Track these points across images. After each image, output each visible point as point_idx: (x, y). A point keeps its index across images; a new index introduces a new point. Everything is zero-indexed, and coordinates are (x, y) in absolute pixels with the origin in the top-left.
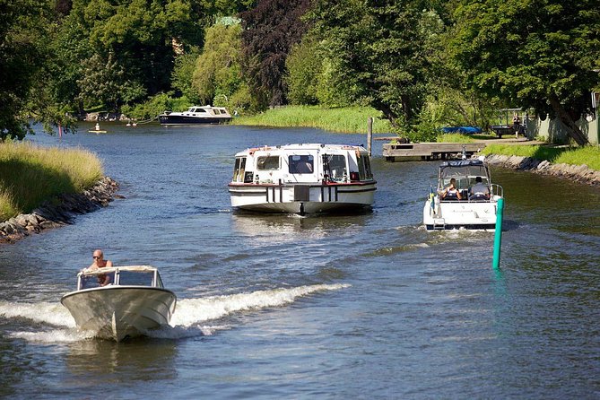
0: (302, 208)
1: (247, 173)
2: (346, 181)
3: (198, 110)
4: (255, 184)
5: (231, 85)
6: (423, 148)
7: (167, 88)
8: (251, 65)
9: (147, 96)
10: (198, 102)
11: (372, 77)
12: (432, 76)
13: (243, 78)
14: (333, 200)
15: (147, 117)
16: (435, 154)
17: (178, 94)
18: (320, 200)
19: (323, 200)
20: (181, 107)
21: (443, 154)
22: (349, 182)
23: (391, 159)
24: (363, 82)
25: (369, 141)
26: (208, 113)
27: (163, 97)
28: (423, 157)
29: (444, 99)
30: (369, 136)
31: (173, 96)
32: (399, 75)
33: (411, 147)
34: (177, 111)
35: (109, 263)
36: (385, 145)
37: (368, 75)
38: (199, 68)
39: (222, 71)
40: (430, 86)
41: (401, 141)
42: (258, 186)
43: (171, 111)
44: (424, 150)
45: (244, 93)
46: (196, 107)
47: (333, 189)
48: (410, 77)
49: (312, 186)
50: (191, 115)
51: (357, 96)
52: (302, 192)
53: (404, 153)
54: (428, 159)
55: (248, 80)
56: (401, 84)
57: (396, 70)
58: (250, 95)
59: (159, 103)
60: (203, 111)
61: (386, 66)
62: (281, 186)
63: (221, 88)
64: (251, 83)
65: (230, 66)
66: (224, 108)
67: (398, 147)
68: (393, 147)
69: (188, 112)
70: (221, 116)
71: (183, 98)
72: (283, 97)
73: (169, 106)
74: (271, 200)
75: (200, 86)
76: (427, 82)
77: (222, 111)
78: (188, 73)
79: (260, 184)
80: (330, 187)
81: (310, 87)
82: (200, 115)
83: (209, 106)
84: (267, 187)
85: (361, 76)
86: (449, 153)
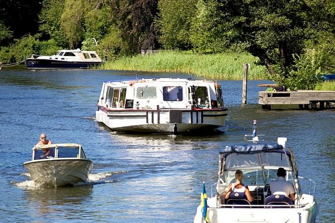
0: (175, 128)
1: (127, 100)
2: (208, 107)
3: (67, 54)
4: (136, 109)
5: (102, 28)
6: (300, 97)
7: (34, 31)
8: (122, 8)
9: (13, 38)
10: (66, 46)
11: (248, 22)
12: (310, 21)
13: (114, 21)
14: (200, 122)
15: (13, 60)
16: (314, 102)
17: (45, 37)
18: (190, 122)
19: (192, 122)
20: (49, 51)
21: (322, 102)
22: (210, 108)
23: (266, 107)
24: (238, 26)
25: (244, 88)
26: (78, 56)
27: (30, 40)
28: (301, 106)
29: (324, 45)
30: (244, 83)
31: (41, 39)
32: (276, 19)
33: (288, 95)
34: (45, 54)
35: (50, 142)
36: (261, 93)
37: (243, 19)
38: (67, 10)
39: (91, 13)
40: (309, 30)
41: (277, 89)
42: (138, 110)
43: (39, 54)
44: (302, 98)
45: (114, 37)
46: (65, 51)
47: (200, 114)
48: (288, 22)
49: (184, 111)
50: (60, 59)
51: (232, 41)
52: (176, 115)
53: (280, 101)
54: (306, 107)
55: (120, 23)
56: (278, 29)
57: (274, 15)
58: (121, 39)
59: (26, 46)
60: (72, 55)
61: (262, 10)
62: (159, 111)
63: (91, 31)
64: (122, 27)
65: (100, 8)
66: (94, 52)
67: (275, 95)
68: (269, 95)
69: (57, 56)
70: (91, 60)
71: (51, 41)
72: (156, 41)
73: (37, 50)
74: (150, 122)
75: (68, 29)
76: (306, 27)
77: (93, 56)
78: (57, 15)
79: (140, 109)
80: (197, 112)
81: (182, 31)
82: (69, 59)
83: (78, 50)
84: (147, 112)
85: (236, 20)
86: (328, 102)
